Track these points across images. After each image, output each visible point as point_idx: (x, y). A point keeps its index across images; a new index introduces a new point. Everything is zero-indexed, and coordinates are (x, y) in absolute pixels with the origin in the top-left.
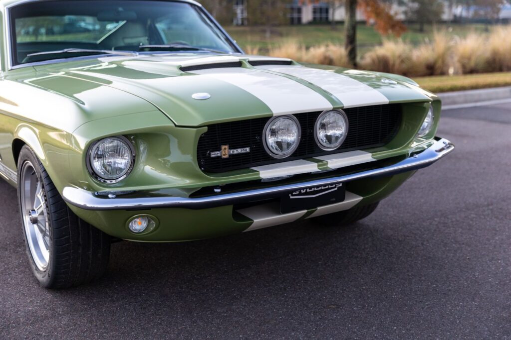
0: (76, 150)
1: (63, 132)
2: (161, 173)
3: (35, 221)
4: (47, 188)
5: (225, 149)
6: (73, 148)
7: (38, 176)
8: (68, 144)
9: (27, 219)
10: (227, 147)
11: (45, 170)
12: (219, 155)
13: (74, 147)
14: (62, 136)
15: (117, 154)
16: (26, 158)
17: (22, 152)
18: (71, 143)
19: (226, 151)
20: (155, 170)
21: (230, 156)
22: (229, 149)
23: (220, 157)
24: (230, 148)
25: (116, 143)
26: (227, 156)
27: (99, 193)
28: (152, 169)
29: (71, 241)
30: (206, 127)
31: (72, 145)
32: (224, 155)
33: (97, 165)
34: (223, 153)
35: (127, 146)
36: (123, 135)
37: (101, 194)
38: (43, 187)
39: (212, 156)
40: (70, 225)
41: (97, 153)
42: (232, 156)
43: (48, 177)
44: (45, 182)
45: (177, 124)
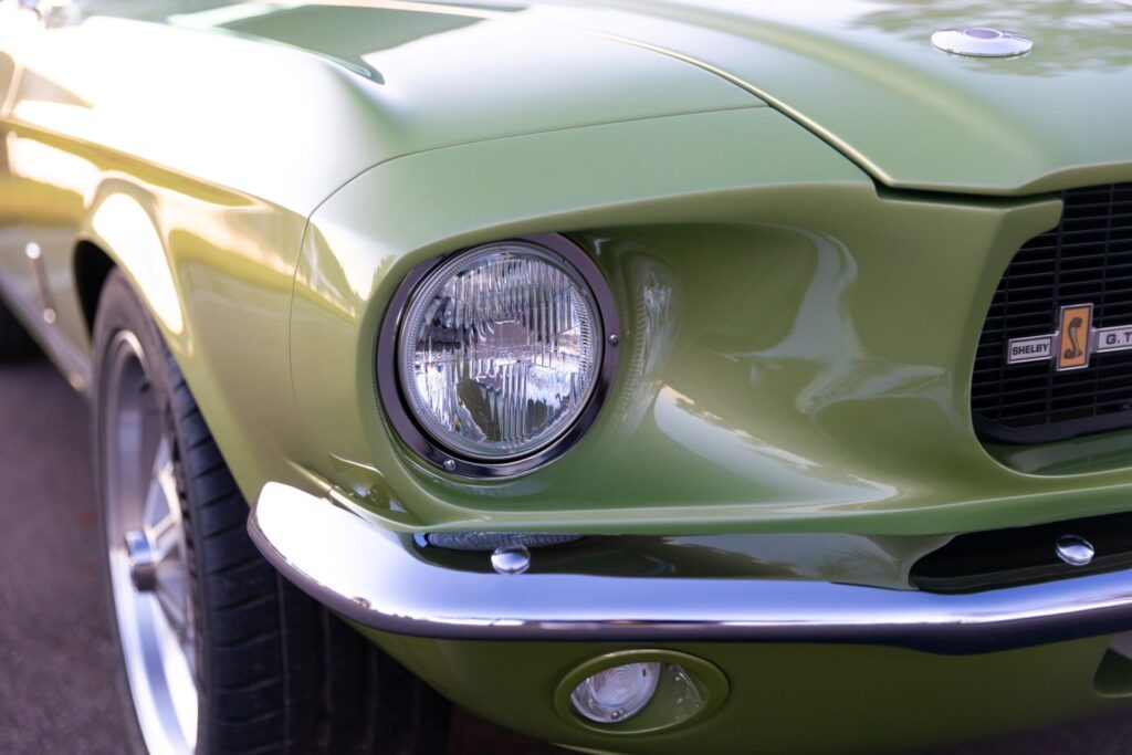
0: (327, 296)
1: (248, 203)
2: (719, 423)
3: (145, 581)
4: (194, 460)
5: (1077, 323)
6: (313, 287)
7: (162, 405)
8: (290, 270)
9: (121, 566)
10: (1083, 312)
11: (183, 384)
12: (1044, 355)
13: (314, 283)
14: (245, 224)
15: (535, 333)
16: (119, 322)
17: (110, 294)
18: (302, 265)
19: (1081, 333)
20: (695, 410)
21: (1095, 359)
22: (1096, 324)
23: (1044, 367)
24: (1100, 320)
25: (530, 273)
26: (1079, 363)
27: (434, 539)
28: (681, 404)
29: (287, 702)
30: (1058, 203)
31: (308, 274)
32: (1069, 355)
33: (431, 384)
34: (1067, 345)
35: (586, 291)
36: (562, 234)
37: (446, 542)
38: (176, 456)
39: (1015, 358)
40: (284, 632)
41: (436, 322)
42: (1102, 363)
43: (194, 412)
44: (187, 435)
45: (887, 178)
